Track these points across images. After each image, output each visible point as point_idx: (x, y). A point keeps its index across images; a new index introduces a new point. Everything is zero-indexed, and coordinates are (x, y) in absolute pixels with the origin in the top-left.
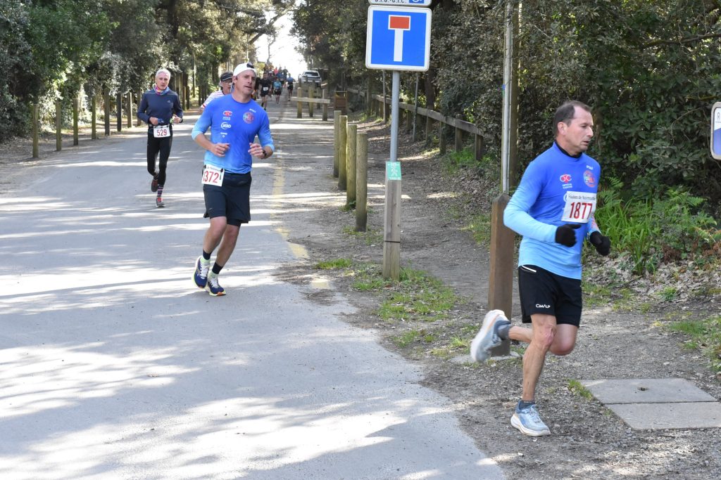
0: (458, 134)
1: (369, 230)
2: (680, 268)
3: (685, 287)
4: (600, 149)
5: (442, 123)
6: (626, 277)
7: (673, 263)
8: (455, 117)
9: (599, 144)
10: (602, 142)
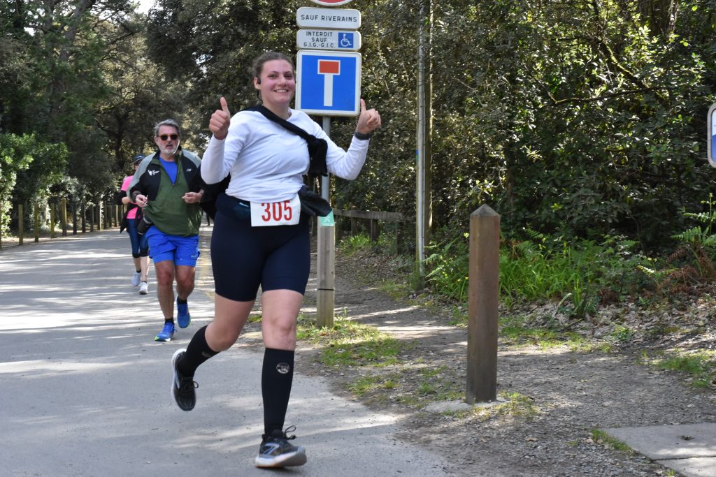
0: (353, 223)
2: (623, 309)
3: (637, 327)
5: (339, 216)
6: (564, 322)
7: (612, 305)
8: (350, 209)
9: (512, 202)
10: (514, 199)
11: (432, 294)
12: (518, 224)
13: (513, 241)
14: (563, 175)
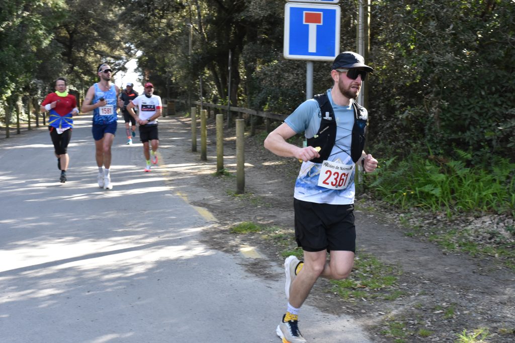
1: (246, 192)
4: (438, 127)
5: (253, 115)
9: (438, 124)
10: (440, 123)
11: (373, 199)
12: (444, 143)
13: (441, 157)
14: (480, 103)
